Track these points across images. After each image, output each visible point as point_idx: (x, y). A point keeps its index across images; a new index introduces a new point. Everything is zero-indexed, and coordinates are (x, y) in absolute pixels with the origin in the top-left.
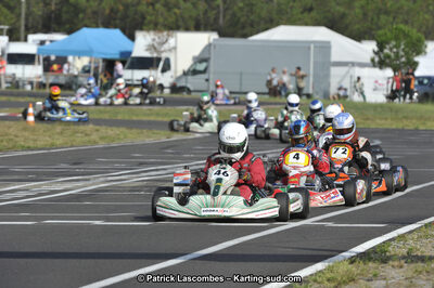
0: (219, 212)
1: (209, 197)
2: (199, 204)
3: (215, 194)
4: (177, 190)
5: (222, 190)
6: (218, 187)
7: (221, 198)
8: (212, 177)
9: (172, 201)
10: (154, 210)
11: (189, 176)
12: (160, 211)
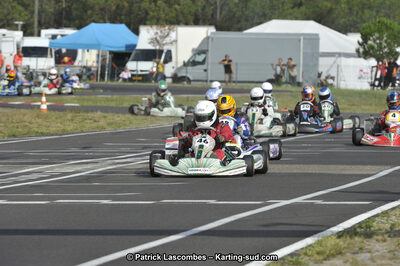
0: (201, 171)
1: (193, 159)
2: (186, 165)
3: (199, 157)
4: (167, 152)
5: (203, 154)
6: (200, 152)
7: (203, 160)
8: (196, 144)
9: (166, 163)
10: (152, 169)
11: (177, 142)
12: (157, 170)
